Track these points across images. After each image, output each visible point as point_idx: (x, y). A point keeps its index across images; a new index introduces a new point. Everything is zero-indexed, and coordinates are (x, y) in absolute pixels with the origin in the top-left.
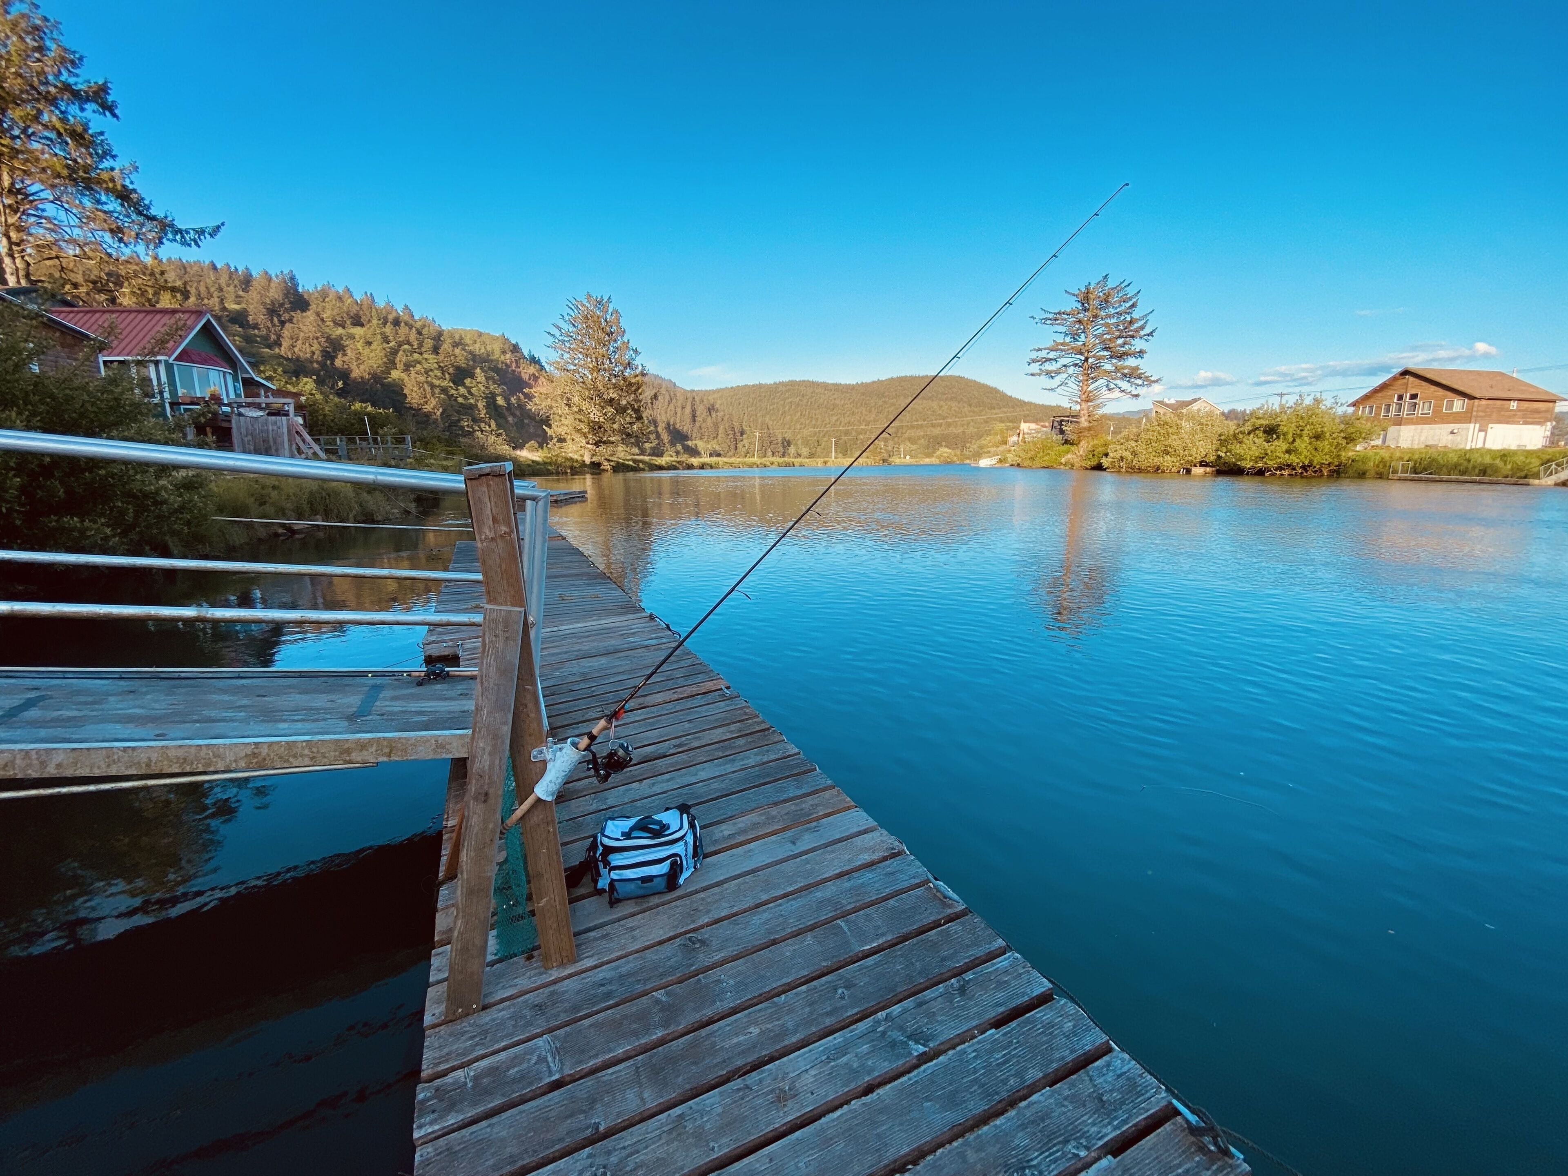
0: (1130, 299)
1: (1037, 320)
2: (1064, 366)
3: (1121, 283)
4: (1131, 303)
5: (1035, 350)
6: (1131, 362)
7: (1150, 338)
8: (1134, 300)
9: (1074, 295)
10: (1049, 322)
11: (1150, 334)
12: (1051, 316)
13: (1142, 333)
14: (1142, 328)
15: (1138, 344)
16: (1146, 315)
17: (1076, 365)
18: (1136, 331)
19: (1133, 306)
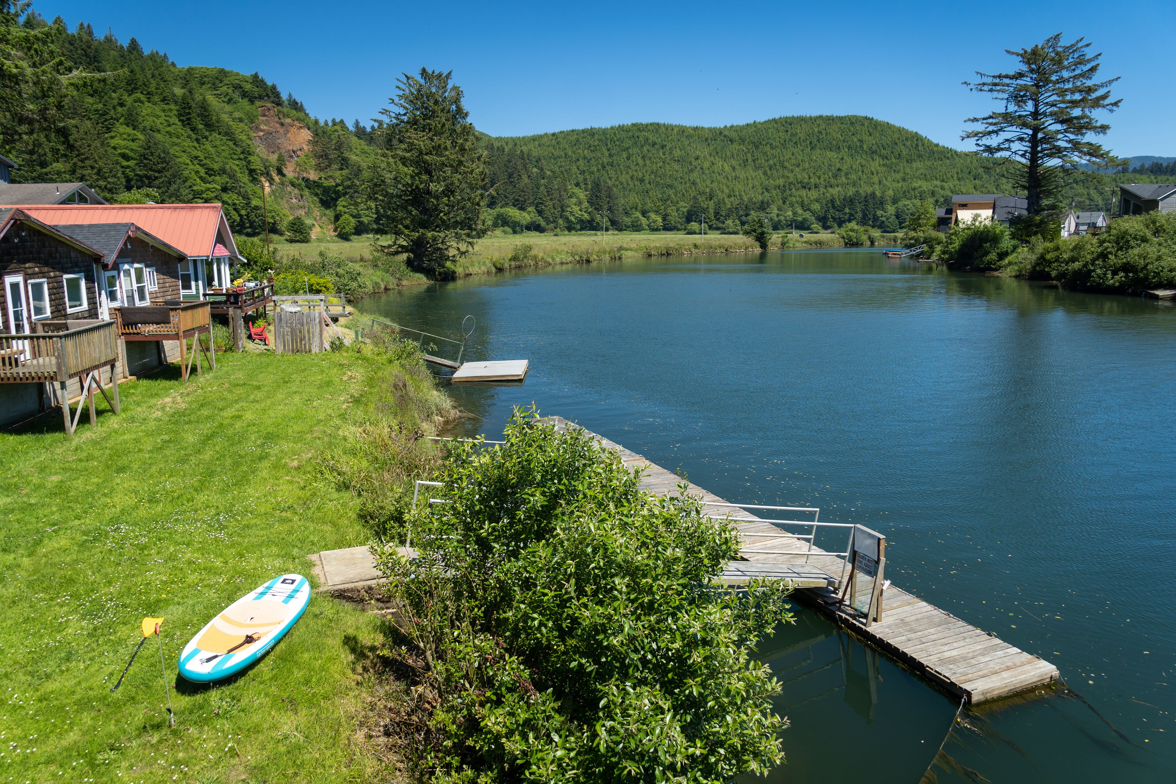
0: (1089, 61)
1: (971, 86)
2: (1007, 140)
3: (1078, 42)
4: (1089, 66)
5: (969, 120)
6: (1090, 137)
7: (1115, 108)
8: (1093, 64)
9: (1018, 55)
10: (986, 88)
11: (1116, 104)
12: (989, 80)
13: (1107, 102)
14: (1104, 97)
15: (1099, 116)
16: (1110, 82)
17: (1021, 139)
18: (1099, 99)
19: (1093, 69)
